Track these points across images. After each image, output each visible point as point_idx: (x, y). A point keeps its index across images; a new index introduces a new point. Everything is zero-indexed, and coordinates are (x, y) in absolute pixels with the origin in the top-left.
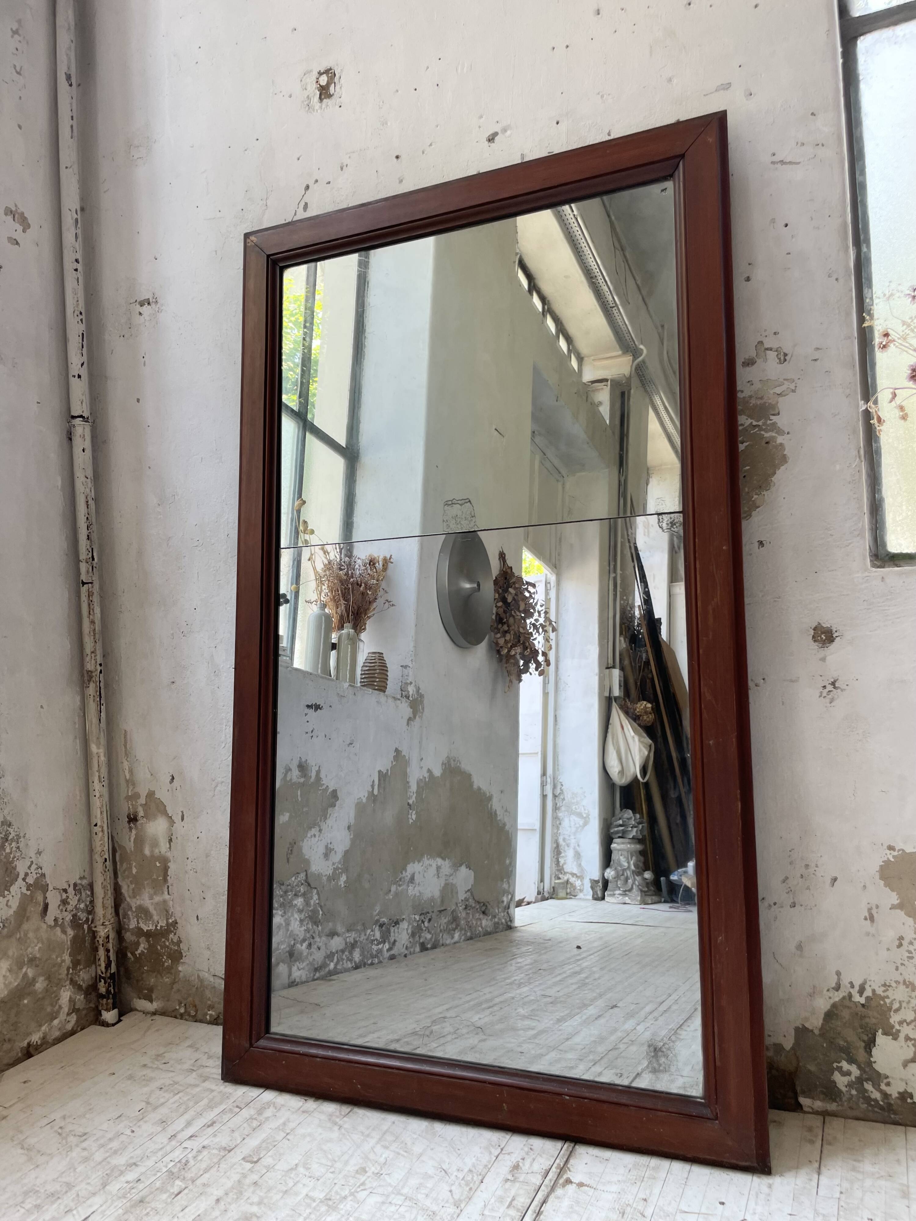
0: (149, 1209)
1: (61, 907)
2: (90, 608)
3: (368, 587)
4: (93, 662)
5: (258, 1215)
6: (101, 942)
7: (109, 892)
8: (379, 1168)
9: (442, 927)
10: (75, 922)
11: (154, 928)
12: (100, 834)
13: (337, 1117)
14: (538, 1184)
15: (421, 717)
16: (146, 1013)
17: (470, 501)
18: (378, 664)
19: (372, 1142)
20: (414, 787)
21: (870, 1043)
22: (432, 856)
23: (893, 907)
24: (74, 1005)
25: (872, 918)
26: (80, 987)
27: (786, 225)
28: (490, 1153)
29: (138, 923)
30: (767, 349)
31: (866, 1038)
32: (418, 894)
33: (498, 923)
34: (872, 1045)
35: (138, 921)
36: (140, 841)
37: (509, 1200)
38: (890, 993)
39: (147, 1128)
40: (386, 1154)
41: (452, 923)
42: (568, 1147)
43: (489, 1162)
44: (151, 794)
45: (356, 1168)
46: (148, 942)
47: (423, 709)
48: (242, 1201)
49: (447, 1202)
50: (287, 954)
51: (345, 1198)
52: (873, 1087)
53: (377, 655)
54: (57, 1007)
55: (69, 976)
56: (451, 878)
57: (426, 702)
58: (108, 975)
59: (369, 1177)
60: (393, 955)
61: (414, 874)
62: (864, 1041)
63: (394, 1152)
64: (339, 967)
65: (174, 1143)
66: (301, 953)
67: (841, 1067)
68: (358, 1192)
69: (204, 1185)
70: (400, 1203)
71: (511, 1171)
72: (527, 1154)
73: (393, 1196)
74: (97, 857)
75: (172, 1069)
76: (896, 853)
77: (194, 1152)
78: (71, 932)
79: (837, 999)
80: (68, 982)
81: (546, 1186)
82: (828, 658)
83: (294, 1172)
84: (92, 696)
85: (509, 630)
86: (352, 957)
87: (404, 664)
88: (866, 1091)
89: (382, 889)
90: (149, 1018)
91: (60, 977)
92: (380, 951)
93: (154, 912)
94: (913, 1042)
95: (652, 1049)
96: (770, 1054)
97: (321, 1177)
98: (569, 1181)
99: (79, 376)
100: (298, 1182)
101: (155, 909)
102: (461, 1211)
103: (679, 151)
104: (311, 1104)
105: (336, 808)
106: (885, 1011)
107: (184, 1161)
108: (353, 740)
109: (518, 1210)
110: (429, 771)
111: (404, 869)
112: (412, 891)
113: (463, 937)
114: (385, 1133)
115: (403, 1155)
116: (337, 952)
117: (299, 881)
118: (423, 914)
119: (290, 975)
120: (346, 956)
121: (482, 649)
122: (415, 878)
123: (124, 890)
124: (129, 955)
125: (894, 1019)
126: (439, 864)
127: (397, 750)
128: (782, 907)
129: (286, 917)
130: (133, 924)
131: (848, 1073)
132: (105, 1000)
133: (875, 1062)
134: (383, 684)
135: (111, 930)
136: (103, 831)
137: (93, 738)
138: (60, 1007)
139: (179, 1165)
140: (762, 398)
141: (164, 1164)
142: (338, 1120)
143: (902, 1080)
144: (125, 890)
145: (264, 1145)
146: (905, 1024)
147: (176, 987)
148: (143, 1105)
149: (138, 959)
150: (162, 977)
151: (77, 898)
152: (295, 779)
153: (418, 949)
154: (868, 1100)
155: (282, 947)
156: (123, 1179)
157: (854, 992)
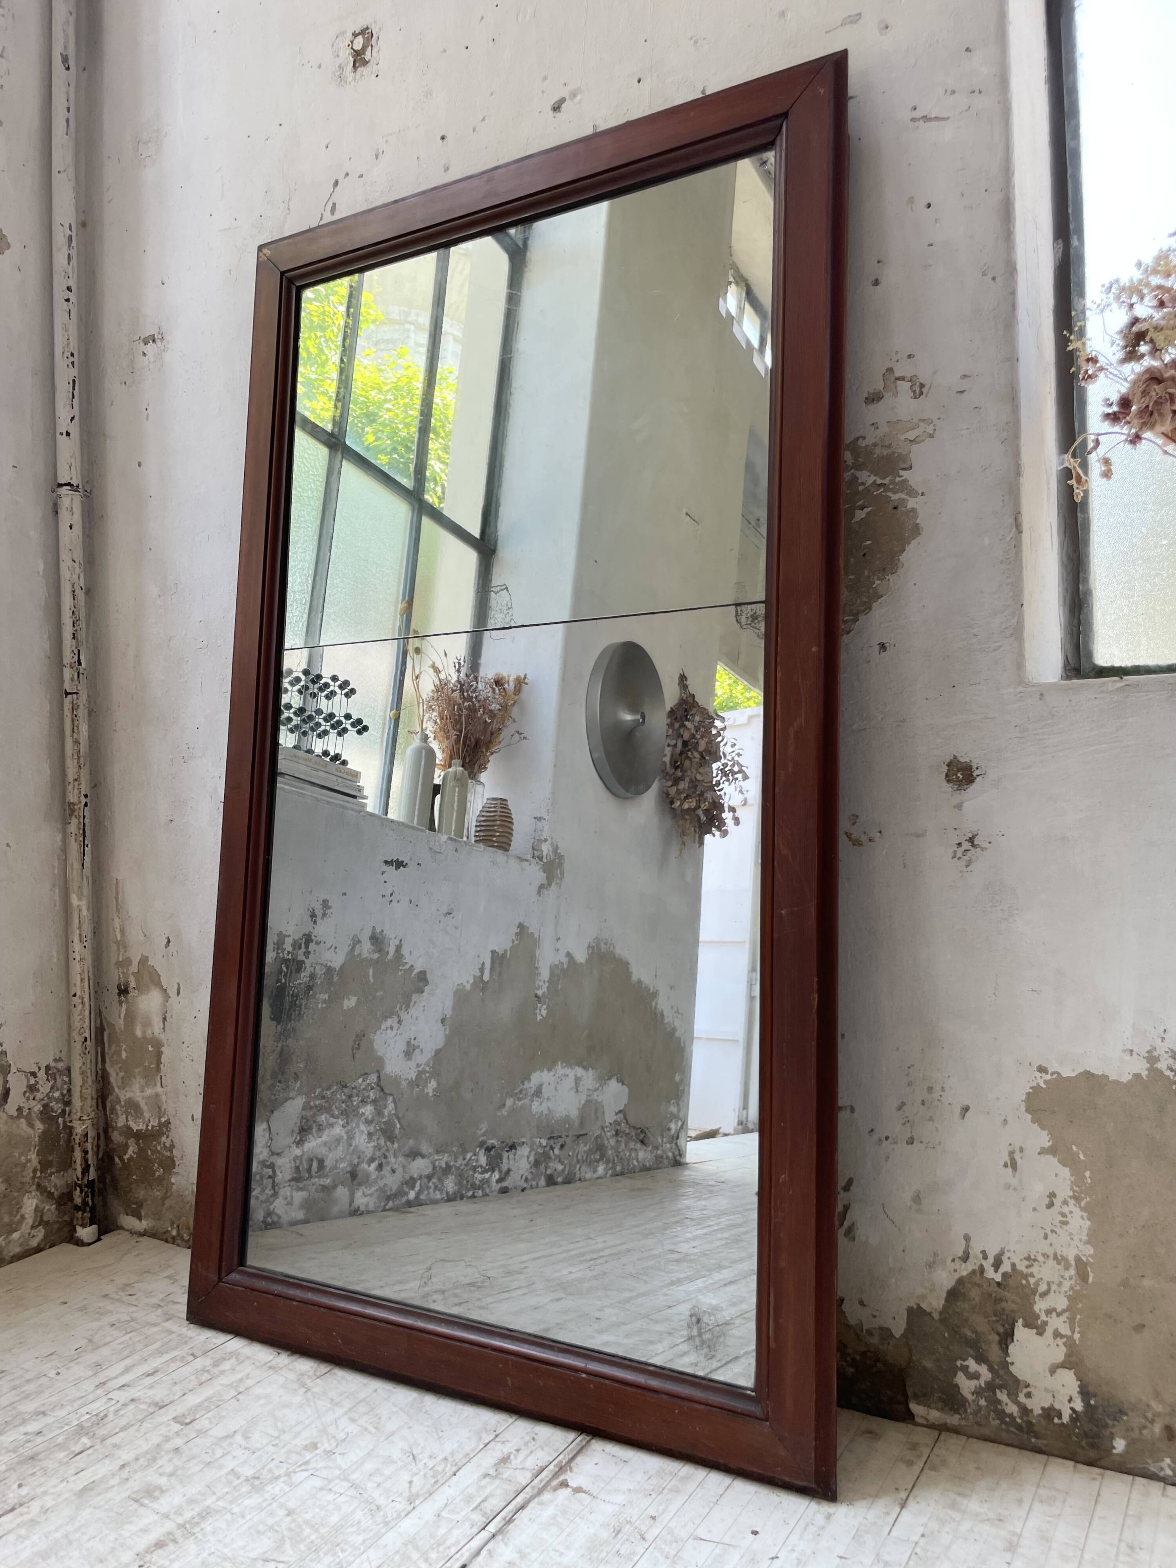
0: (38, 1468)
1: (27, 1095)
2: (73, 724)
4: (76, 791)
5: (164, 1488)
6: (77, 1141)
7: (89, 1080)
8: (334, 1444)
9: (580, 1157)
10: (46, 1114)
11: (144, 1128)
12: (80, 1007)
13: (309, 1377)
14: (524, 1484)
15: (559, 885)
16: (132, 1233)
17: (506, 588)
18: (498, 813)
19: (339, 1411)
20: (545, 974)
21: (1007, 1338)
22: (569, 1064)
23: (1043, 1152)
24: (42, 1216)
25: (1014, 1166)
26: (50, 1195)
27: (929, 206)
28: (480, 1438)
29: (127, 1121)
30: (898, 379)
31: (1001, 1330)
32: (546, 1112)
33: (662, 1157)
34: (1009, 1340)
35: (127, 1118)
36: (130, 1018)
37: (479, 1500)
38: (1034, 1270)
39: (78, 1370)
40: (352, 1428)
41: (595, 1153)
42: (581, 1441)
43: (473, 1450)
44: (144, 961)
45: (307, 1442)
46: (138, 1144)
47: (562, 874)
48: (151, 1469)
49: (401, 1495)
50: (348, 1175)
51: (277, 1478)
52: (1009, 1395)
53: (499, 802)
54: (18, 1217)
55: (36, 1180)
56: (596, 1093)
57: (566, 865)
58: (85, 1181)
59: (317, 1455)
60: (506, 1188)
61: (541, 1085)
62: (998, 1334)
63: (361, 1426)
64: (422, 1197)
65: (99, 1392)
66: (368, 1175)
67: (967, 1367)
68: (295, 1473)
69: (115, 1446)
70: (342, 1491)
71: (496, 1465)
72: (526, 1444)
73: (337, 1481)
74: (75, 1034)
75: (135, 1303)
76: (1048, 1077)
77: (119, 1405)
78: (40, 1126)
79: (964, 1273)
80: (34, 1187)
81: (533, 1488)
82: (965, 805)
83: (228, 1441)
84: (73, 835)
85: (683, 775)
86: (443, 1185)
87: (538, 815)
88: (999, 1402)
89: (491, 1103)
90: (135, 1238)
91: (24, 1180)
92: (487, 1182)
93: (144, 1107)
94: (1064, 1340)
95: (694, 1319)
96: (875, 1340)
97: (259, 1450)
98: (564, 1484)
99: (68, 434)
100: (228, 1453)
101: (146, 1104)
102: (414, 1508)
103: (780, 110)
104: (283, 1359)
105: (424, 994)
106: (1028, 1294)
107: (102, 1415)
108: (452, 909)
109: (485, 1515)
110: (568, 955)
111: (528, 1076)
112: (537, 1107)
113: (610, 1172)
114: (359, 1403)
115: (370, 1433)
116: (420, 1178)
117: (369, 1084)
118: (553, 1138)
119: (352, 1201)
120: (434, 1183)
121: (649, 800)
122: (544, 1090)
123: (112, 1079)
124: (117, 1160)
125: (1040, 1306)
126: (579, 1075)
127: (521, 926)
128: (896, 1143)
129: (349, 1128)
130: (121, 1122)
131: (976, 1376)
132: (80, 1213)
133: (1012, 1364)
134: (505, 840)
135: (90, 1127)
136: (83, 1003)
137: (74, 886)
138: (23, 1217)
139: (94, 1418)
140: (889, 446)
141: (78, 1416)
142: (308, 1381)
143: (1046, 1390)
144: (114, 1078)
145: (206, 1404)
146: (1054, 1314)
147: (168, 1203)
148: (84, 1342)
149: (126, 1166)
150: (153, 1190)
151: (50, 1084)
152: (365, 954)
153: (542, 1182)
154: (1001, 1415)
155: (342, 1166)
156: (22, 1429)
157: (988, 1265)
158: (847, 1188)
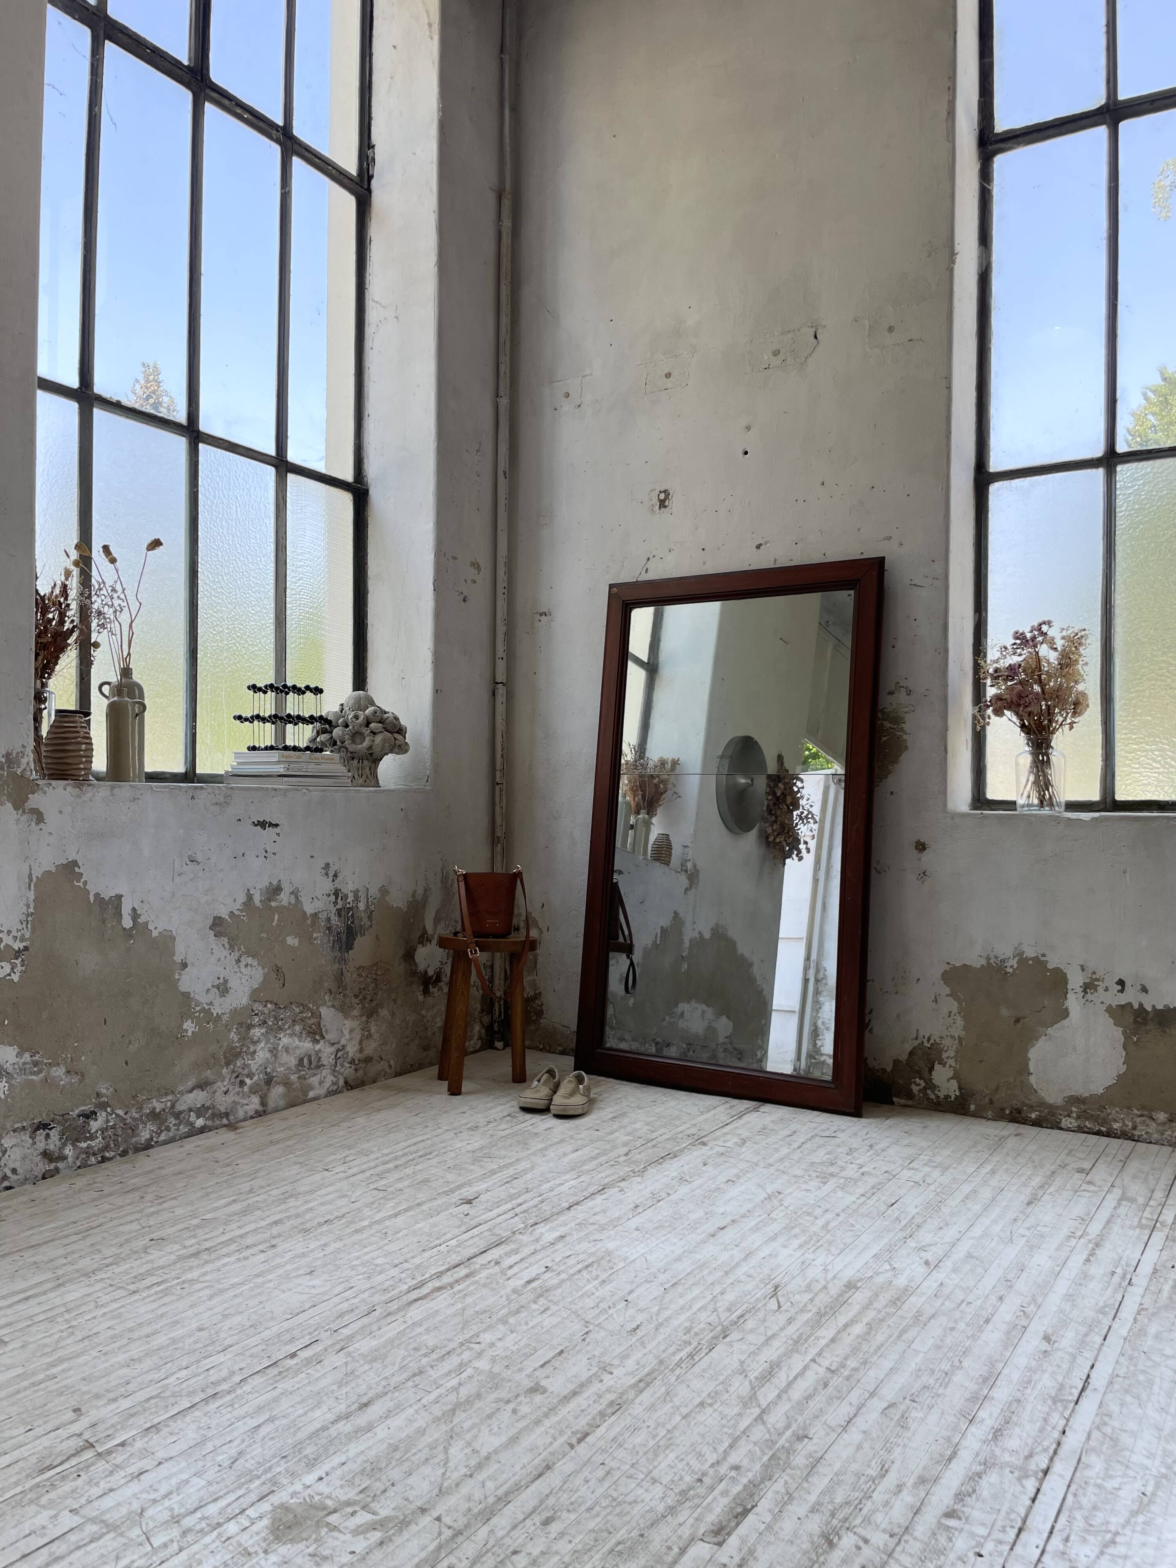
2: (500, 799)
3: (662, 781)
4: (500, 831)
6: (496, 1000)
7: (503, 971)
14: (742, 1111)
15: (696, 888)
20: (687, 944)
21: (931, 1069)
22: (699, 1002)
23: (947, 995)
24: (481, 1036)
25: (936, 1001)
27: (915, 620)
28: (722, 1102)
30: (901, 686)
31: (929, 1066)
32: (686, 1028)
38: (943, 1042)
42: (760, 1103)
44: (529, 915)
47: (698, 881)
52: (931, 1092)
53: (665, 837)
54: (473, 1033)
55: (479, 1017)
56: (714, 1022)
57: (700, 877)
58: (499, 1020)
61: (683, 1012)
62: (928, 1068)
67: (916, 1081)
76: (950, 966)
78: (482, 992)
79: (916, 1045)
80: (479, 1021)
81: (747, 1111)
82: (922, 859)
84: (500, 853)
87: (685, 845)
88: (928, 1094)
91: (475, 1017)
93: (529, 988)
94: (953, 1068)
96: (880, 1074)
98: (759, 1111)
99: (501, 658)
101: (530, 986)
103: (857, 577)
106: (940, 1051)
108: (645, 899)
109: (730, 1115)
110: (700, 933)
111: (676, 1005)
118: (689, 1043)
121: (752, 836)
122: (685, 1015)
125: (944, 1056)
126: (704, 1009)
127: (676, 913)
131: (919, 1085)
132: (496, 1035)
133: (933, 1079)
134: (668, 859)
135: (502, 994)
138: (475, 1035)
140: (896, 713)
143: (946, 1088)
146: (949, 1058)
147: (539, 1033)
150: (530, 1027)
154: (928, 1099)
157: (925, 1041)
158: (870, 1013)
